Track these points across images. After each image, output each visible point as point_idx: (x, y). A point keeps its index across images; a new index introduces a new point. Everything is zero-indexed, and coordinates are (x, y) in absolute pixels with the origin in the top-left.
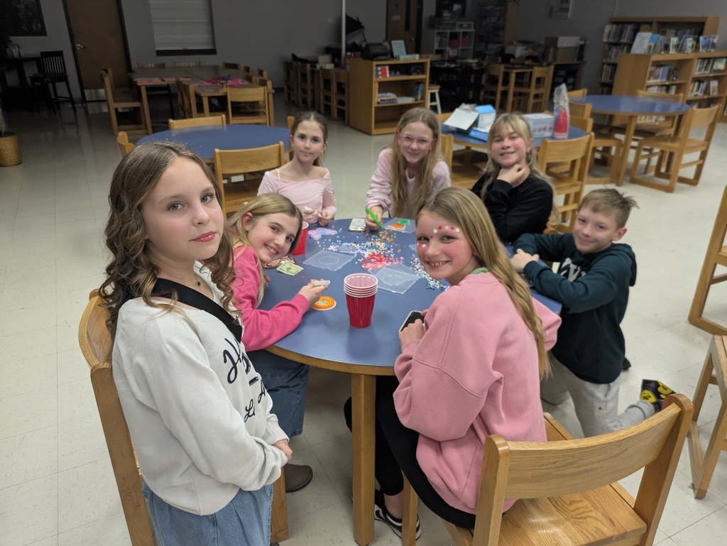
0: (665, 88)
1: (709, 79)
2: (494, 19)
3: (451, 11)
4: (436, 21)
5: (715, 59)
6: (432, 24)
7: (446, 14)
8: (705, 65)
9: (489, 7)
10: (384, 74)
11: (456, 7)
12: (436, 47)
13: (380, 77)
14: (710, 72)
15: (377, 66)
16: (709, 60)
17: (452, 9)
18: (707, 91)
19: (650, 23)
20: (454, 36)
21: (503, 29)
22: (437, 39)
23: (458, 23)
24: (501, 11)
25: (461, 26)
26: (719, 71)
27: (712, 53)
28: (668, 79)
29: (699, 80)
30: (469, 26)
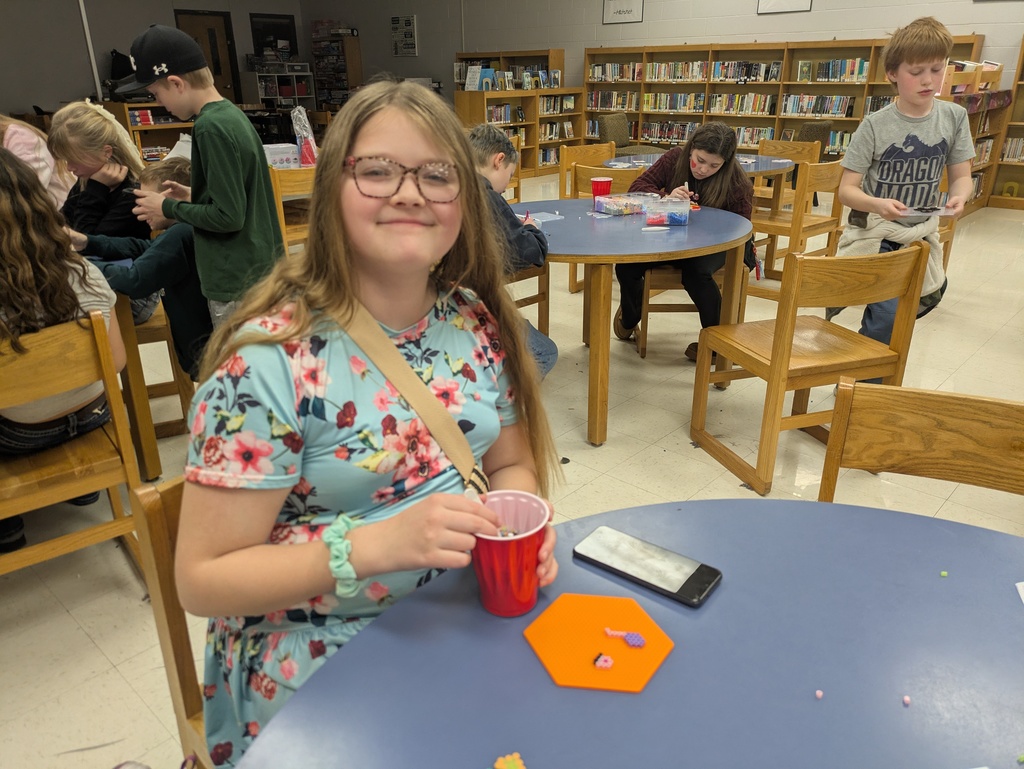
0: (512, 131)
1: (562, 120)
2: (332, 59)
3: (274, 47)
4: (256, 61)
5: (563, 97)
6: (251, 65)
7: (268, 52)
8: (552, 104)
9: (324, 44)
10: (145, 120)
11: (281, 44)
12: (262, 95)
13: (140, 124)
14: (561, 112)
15: (130, 109)
16: (556, 99)
17: (276, 46)
18: (562, 134)
19: (498, 59)
20: (284, 81)
21: (344, 71)
22: (261, 86)
23: (287, 64)
24: (338, 47)
25: (292, 69)
26: (569, 110)
27: (557, 90)
28: (514, 119)
29: (551, 122)
30: (303, 69)
